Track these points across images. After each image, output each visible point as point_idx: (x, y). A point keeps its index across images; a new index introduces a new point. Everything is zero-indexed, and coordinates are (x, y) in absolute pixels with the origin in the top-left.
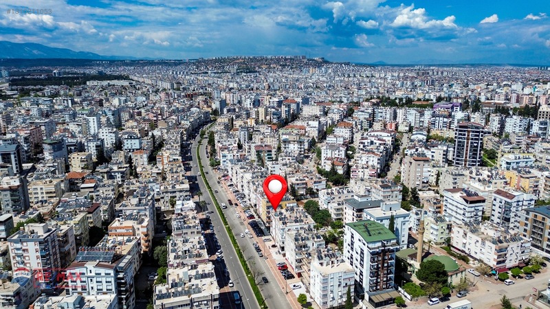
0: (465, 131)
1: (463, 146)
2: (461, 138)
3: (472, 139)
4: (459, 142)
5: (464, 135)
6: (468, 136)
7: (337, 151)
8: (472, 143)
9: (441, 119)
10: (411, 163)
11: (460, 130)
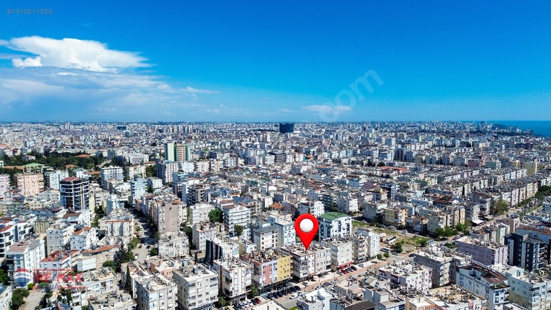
0: (79, 186)
1: (80, 201)
10: (170, 209)
11: (75, 186)
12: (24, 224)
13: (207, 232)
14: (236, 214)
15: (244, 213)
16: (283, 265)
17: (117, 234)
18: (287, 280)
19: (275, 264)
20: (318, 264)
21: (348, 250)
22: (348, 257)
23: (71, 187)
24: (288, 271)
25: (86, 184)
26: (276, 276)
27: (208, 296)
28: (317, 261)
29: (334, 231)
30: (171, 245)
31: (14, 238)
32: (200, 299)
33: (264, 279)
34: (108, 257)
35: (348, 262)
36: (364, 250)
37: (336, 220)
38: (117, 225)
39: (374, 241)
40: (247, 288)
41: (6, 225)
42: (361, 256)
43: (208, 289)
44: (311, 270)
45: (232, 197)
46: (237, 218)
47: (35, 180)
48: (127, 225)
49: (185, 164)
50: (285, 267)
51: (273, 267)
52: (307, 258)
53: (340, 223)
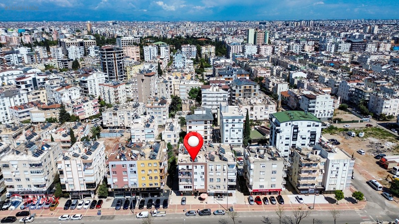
0: (111, 53)
1: (113, 66)
2: (110, 60)
3: (118, 59)
4: (109, 63)
5: (112, 56)
6: (115, 57)
8: (118, 62)
9: (15, 55)
10: (143, 80)
11: (108, 53)
12: (44, 77)
13: (156, 108)
14: (210, 95)
15: (219, 95)
16: (147, 169)
17: (107, 96)
18: (155, 188)
19: (131, 166)
20: (211, 180)
21: (274, 172)
22: (274, 181)
23: (104, 53)
24: (156, 178)
25: (120, 52)
26: (135, 180)
27: (29, 183)
28: (210, 175)
29: (284, 138)
30: (115, 114)
31: (33, 87)
32: (19, 183)
33: (115, 180)
34: (55, 114)
35: (273, 188)
36: (314, 178)
37: (288, 123)
38: (106, 89)
39: (338, 168)
40: (89, 185)
41: (27, 76)
42: (306, 185)
43: (28, 175)
44: (199, 185)
45: (239, 78)
46: (211, 99)
47: (134, 51)
48: (112, 90)
49: (248, 47)
50: (149, 173)
51: (129, 169)
52: (190, 167)
53: (297, 128)
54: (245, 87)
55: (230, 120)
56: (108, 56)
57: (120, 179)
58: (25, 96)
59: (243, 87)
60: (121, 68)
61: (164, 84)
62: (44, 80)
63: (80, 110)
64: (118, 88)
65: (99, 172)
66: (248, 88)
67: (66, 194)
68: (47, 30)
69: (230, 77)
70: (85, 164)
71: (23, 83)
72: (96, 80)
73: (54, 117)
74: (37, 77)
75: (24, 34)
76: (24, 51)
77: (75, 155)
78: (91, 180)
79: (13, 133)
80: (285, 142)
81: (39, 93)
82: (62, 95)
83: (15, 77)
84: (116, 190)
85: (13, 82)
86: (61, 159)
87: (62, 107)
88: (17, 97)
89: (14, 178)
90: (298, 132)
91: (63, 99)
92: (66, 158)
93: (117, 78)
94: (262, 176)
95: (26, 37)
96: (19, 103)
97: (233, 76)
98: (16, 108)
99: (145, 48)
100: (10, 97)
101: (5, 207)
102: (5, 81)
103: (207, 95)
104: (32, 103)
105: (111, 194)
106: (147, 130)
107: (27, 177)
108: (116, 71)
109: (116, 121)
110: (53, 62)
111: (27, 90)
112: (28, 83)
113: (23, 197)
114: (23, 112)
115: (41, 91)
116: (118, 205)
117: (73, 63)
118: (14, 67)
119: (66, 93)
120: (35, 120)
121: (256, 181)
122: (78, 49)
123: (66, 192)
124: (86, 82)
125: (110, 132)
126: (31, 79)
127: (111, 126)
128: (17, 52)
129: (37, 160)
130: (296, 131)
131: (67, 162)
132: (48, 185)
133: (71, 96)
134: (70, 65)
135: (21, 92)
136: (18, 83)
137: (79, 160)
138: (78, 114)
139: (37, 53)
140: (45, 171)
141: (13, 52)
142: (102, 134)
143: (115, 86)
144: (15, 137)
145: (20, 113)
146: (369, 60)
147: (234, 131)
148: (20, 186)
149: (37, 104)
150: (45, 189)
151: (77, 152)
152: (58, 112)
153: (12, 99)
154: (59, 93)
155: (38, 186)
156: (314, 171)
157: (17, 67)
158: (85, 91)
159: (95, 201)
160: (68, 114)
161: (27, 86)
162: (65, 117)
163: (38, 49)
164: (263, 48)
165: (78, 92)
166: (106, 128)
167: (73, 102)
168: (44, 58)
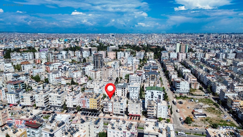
1: (98, 62)
3: (100, 59)
4: (96, 61)
5: (98, 58)
7: (58, 74)
8: (100, 61)
9: (60, 55)
10: (106, 70)
11: (96, 57)
15: (137, 78)
16: (93, 102)
17: (92, 76)
18: (95, 110)
19: (88, 100)
20: (115, 108)
21: (137, 108)
22: (137, 111)
23: (95, 57)
24: (96, 106)
25: (101, 56)
26: (89, 106)
27: (56, 103)
28: (114, 106)
29: (148, 97)
30: (91, 83)
31: (64, 70)
32: (53, 103)
33: (82, 105)
34: (69, 81)
35: (137, 114)
36: (153, 112)
37: (149, 91)
38: (92, 72)
39: (161, 109)
40: (74, 106)
41: (63, 65)
42: (150, 115)
43: (56, 100)
44: (110, 110)
45: (153, 71)
46: (133, 80)
47: (113, 54)
48: (94, 73)
49: (172, 53)
50: (94, 103)
51: (87, 101)
52: (107, 103)
53: (153, 93)
54: (152, 75)
55: (132, 89)
56: (96, 58)
57: (84, 105)
58: (60, 74)
59: (151, 75)
60: (102, 63)
61: (116, 72)
62: (69, 67)
63: (79, 81)
64: (96, 72)
65: (78, 102)
66: (153, 76)
67: (67, 109)
68: (78, 40)
69: (148, 70)
70: (73, 98)
71: (61, 68)
72: (89, 68)
73: (69, 83)
74: (66, 66)
75: (66, 42)
76: (64, 53)
77: (71, 95)
78: (75, 104)
79: (54, 87)
80: (149, 98)
81: (66, 73)
82: (74, 74)
83: (58, 66)
84: (82, 109)
85: (57, 67)
86: (66, 96)
87: (72, 79)
88: (57, 74)
89: (52, 101)
90: (153, 95)
91: (74, 76)
92: (68, 96)
93: (99, 68)
94: (133, 109)
95: (67, 44)
96: (58, 77)
97: (150, 69)
98: (57, 78)
99: (118, 53)
100: (55, 74)
101: (48, 110)
102: (55, 67)
103: (132, 78)
104: (63, 77)
105: (81, 110)
106: (100, 90)
107: (56, 101)
108: (99, 64)
109: (91, 86)
110: (76, 59)
111: (62, 71)
112: (63, 68)
113: (54, 108)
114: (59, 80)
115: (67, 72)
116: (82, 114)
117: (83, 59)
118: (59, 61)
119: (75, 73)
120: (62, 83)
121: (130, 110)
122: (87, 52)
123: (67, 108)
124: (85, 69)
125: (89, 90)
126: (64, 67)
127: (89, 88)
128: (61, 54)
129: (59, 96)
130: (152, 94)
131: (68, 97)
132: (62, 105)
133: (77, 75)
134: (82, 60)
135: (59, 72)
136: (59, 68)
137: (72, 97)
138: (78, 82)
139: (69, 54)
140: (62, 99)
141: (60, 53)
142: (85, 91)
143: (95, 71)
144: (54, 89)
145: (58, 80)
146: (238, 64)
147: (134, 93)
148: (53, 104)
149: (64, 77)
150: (61, 106)
151: (72, 94)
152: (71, 81)
153: (56, 75)
154: (73, 74)
155: (59, 104)
156: (153, 109)
157: (60, 60)
158: (84, 73)
159: (75, 112)
160: (74, 82)
161: (62, 70)
162: (73, 83)
163: (70, 52)
164: (180, 54)
165: (80, 73)
166: (88, 89)
167: (77, 77)
168: (72, 56)
